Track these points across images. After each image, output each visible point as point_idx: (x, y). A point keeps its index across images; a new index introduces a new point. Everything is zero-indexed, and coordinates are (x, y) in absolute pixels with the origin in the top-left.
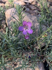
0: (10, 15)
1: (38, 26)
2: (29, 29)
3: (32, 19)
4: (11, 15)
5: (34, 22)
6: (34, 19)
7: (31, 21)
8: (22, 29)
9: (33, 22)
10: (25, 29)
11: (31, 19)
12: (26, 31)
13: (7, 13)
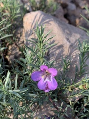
0: (32, 24)
1: (79, 58)
2: (51, 80)
3: (70, 39)
4: (34, 25)
5: (73, 49)
6: (74, 41)
7: (68, 43)
8: (38, 77)
9: (71, 46)
10: (43, 77)
11: (68, 39)
12: (45, 81)
13: (27, 19)
